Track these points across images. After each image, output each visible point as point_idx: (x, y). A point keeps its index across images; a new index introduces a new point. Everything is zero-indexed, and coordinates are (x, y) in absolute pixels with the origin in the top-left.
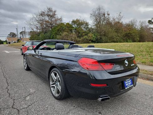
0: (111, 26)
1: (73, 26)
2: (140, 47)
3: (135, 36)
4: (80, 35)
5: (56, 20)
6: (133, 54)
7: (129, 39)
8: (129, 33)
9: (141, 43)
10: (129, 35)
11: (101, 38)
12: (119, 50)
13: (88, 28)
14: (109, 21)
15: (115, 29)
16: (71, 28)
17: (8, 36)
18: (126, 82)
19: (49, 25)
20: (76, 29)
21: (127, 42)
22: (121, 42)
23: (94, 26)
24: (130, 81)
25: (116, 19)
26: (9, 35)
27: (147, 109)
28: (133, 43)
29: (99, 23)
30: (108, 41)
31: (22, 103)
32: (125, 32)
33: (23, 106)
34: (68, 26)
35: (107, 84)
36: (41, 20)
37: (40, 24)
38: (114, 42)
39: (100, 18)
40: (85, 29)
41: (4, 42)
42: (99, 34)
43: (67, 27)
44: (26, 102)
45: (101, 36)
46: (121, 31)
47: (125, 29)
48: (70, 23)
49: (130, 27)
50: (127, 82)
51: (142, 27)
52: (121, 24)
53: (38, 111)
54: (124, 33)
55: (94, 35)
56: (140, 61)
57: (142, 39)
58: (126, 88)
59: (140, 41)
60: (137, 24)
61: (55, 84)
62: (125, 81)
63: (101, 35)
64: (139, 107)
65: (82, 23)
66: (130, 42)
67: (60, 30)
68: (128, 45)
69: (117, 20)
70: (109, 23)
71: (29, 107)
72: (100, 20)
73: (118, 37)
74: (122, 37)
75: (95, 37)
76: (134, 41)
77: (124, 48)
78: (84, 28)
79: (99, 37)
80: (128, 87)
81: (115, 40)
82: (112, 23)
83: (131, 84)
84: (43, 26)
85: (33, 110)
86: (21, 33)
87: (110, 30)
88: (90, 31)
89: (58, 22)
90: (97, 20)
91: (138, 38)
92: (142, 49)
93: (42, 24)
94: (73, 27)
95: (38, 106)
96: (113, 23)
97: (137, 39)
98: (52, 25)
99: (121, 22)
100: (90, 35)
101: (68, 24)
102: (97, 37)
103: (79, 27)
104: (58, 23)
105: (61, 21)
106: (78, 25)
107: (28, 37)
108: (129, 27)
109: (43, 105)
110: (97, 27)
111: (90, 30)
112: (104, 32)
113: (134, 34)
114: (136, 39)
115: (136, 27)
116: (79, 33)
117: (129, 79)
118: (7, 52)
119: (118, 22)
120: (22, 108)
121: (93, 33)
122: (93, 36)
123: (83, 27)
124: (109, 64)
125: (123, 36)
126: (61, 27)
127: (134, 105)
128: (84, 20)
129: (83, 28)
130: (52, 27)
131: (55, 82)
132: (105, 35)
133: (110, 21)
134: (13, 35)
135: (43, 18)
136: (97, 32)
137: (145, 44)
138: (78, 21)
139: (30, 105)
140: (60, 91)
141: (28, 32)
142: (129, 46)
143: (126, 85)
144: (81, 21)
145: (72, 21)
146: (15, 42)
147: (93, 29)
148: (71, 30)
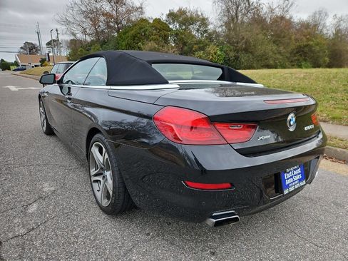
0: (262, 26)
1: (171, 26)
2: (329, 81)
3: (321, 54)
4: (186, 48)
5: (129, 12)
6: (311, 97)
7: (305, 60)
8: (307, 45)
9: (334, 70)
10: (306, 49)
11: (237, 58)
12: (278, 87)
13: (206, 31)
14: (258, 15)
15: (272, 35)
16: (166, 33)
17: (19, 52)
18: (287, 176)
19: (112, 24)
20: (177, 34)
21: (300, 66)
22: (285, 68)
23: (221, 26)
24: (299, 171)
25: (277, 9)
26: (21, 48)
27: (340, 245)
28: (314, 70)
29: (233, 20)
30: (255, 65)
31: (16, 221)
32: (298, 44)
33: (16, 229)
34: (158, 26)
35: (231, 184)
36: (92, 12)
37: (91, 20)
38: (269, 67)
39: (238, 7)
40: (198, 36)
41: (12, 64)
42: (232, 47)
43: (156, 29)
44: (27, 218)
45: (237, 53)
46: (286, 40)
47: (298, 36)
48: (164, 18)
49: (309, 29)
50: (289, 175)
51: (338, 31)
52: (289, 22)
53: (50, 246)
54: (293, 46)
55: (221, 51)
56: (328, 116)
57: (335, 60)
58: (286, 192)
59: (330, 66)
60: (328, 24)
61: (102, 174)
62: (285, 172)
63: (237, 51)
64: (317, 237)
65: (191, 18)
66: (307, 68)
67: (138, 35)
68: (302, 76)
69: (278, 13)
70: (258, 21)
71: (31, 233)
72: (237, 11)
73: (278, 56)
74: (288, 55)
75: (224, 55)
76: (317, 65)
77: (290, 82)
78: (198, 31)
79: (232, 54)
80: (292, 189)
81: (272, 62)
82: (265, 19)
83: (300, 180)
84: (99, 26)
85: (37, 243)
86: (49, 44)
87: (261, 36)
88: (211, 41)
89: (134, 17)
90: (229, 11)
91: (327, 59)
92: (334, 84)
93: (95, 22)
94: (171, 30)
95: (53, 230)
96: (268, 20)
97: (325, 62)
98: (120, 23)
99: (288, 17)
100: (211, 48)
101: (158, 21)
102: (227, 54)
103: (185, 30)
104: (133, 19)
105: (142, 13)
106: (182, 24)
107: (65, 52)
108: (306, 31)
109: (68, 227)
110: (229, 30)
111: (211, 37)
112: (246, 43)
113: (317, 48)
114: (321, 61)
115: (325, 32)
116: (185, 44)
117: (296, 167)
118: (13, 88)
119: (282, 18)
120: (11, 236)
121: (218, 46)
122: (219, 52)
123: (193, 29)
124: (240, 126)
125: (291, 53)
126: (141, 28)
127: (304, 233)
128: (197, 11)
129: (194, 33)
130: (119, 29)
131: (102, 168)
132: (246, 50)
133: (261, 14)
134: (31, 49)
135: (98, 6)
136: (228, 42)
137: (343, 73)
138: (182, 12)
139: (33, 229)
140: (111, 193)
141: (66, 42)
142: (304, 78)
143: (287, 182)
144: (188, 14)
145: (168, 12)
146: (36, 66)
147: (218, 35)
148: (165, 38)
